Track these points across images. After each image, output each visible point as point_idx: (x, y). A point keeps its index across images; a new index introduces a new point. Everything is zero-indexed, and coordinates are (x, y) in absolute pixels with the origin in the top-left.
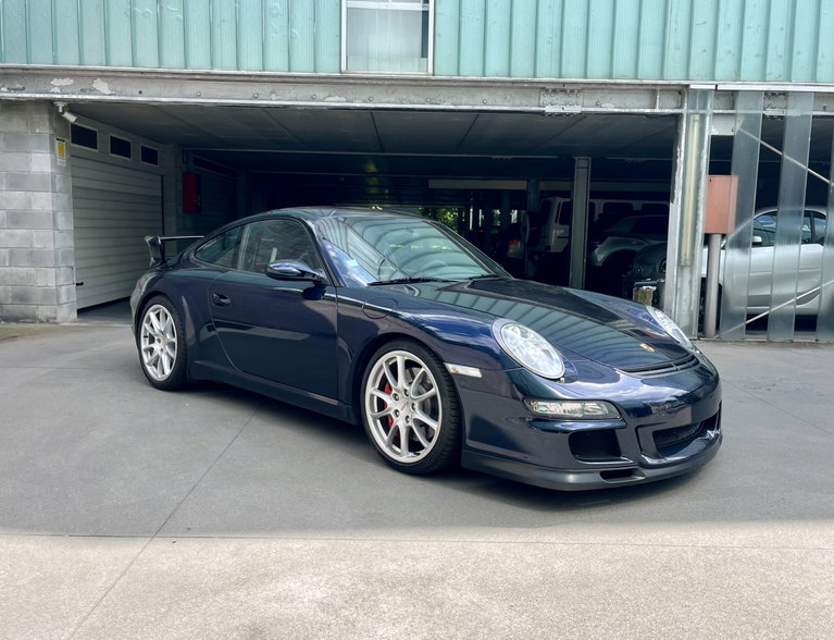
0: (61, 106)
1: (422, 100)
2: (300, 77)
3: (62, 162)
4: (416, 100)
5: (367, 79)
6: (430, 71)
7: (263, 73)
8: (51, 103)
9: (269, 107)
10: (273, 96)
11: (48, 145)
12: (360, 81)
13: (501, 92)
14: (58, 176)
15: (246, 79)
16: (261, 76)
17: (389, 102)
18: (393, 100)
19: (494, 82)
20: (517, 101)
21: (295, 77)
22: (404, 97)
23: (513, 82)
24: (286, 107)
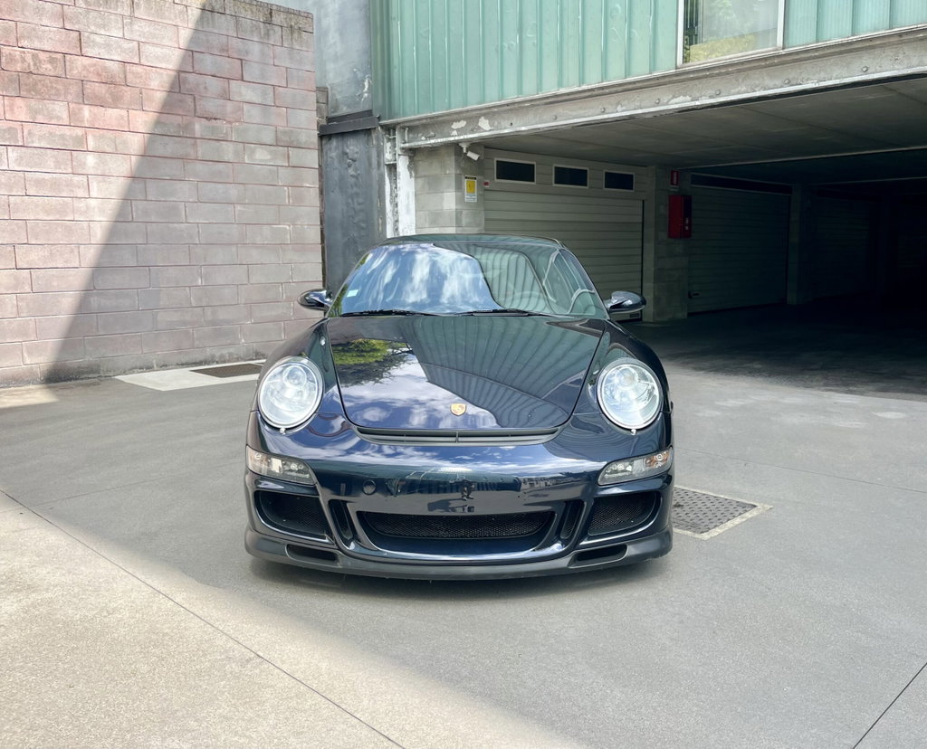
0: (464, 146)
1: (778, 82)
2: (638, 82)
3: (471, 198)
4: (771, 85)
5: (708, 69)
6: (780, 42)
7: (605, 84)
8: (456, 146)
9: (617, 120)
10: (619, 108)
11: (453, 183)
12: (700, 74)
13: (889, 52)
14: (464, 212)
15: (587, 94)
16: (602, 88)
17: (739, 93)
18: (744, 89)
19: (871, 40)
20: (915, 61)
21: (634, 83)
22: (757, 82)
23: (900, 35)
24: (631, 117)
